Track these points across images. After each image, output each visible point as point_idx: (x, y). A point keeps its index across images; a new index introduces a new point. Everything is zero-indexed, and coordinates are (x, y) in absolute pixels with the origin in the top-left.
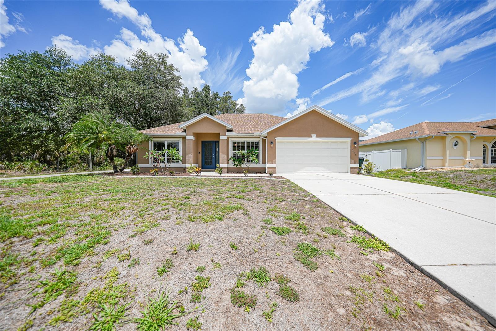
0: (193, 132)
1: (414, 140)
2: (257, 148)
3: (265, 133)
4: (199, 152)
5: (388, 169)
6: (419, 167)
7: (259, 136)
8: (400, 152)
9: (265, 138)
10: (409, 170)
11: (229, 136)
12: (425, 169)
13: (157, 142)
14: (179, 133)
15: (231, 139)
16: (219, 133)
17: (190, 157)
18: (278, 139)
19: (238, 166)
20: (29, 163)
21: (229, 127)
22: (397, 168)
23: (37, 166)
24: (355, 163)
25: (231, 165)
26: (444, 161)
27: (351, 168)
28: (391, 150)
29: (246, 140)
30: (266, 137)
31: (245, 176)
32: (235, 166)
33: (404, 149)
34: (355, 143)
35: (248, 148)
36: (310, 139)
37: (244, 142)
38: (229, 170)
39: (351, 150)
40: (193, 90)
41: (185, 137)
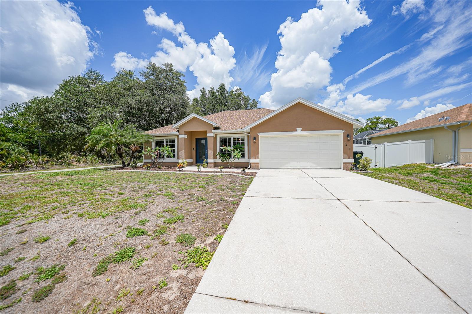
0: (185, 131)
1: (441, 129)
2: (243, 144)
3: (248, 129)
4: (194, 149)
5: (406, 164)
6: (448, 161)
7: (242, 132)
8: (424, 144)
9: (248, 134)
10: (433, 166)
11: (217, 133)
12: (457, 164)
13: (158, 140)
14: (175, 132)
15: (218, 136)
16: (207, 131)
17: (183, 153)
18: (261, 135)
19: (224, 161)
20: (90, 157)
21: (215, 125)
22: (418, 163)
23: (95, 159)
24: (349, 158)
25: (219, 160)
27: (344, 163)
28: (410, 141)
29: (232, 136)
31: (221, 172)
32: (222, 161)
33: (430, 140)
34: (348, 136)
35: (235, 144)
36: (294, 133)
37: (231, 139)
38: (216, 165)
39: (344, 143)
40: (210, 89)
41: (178, 136)
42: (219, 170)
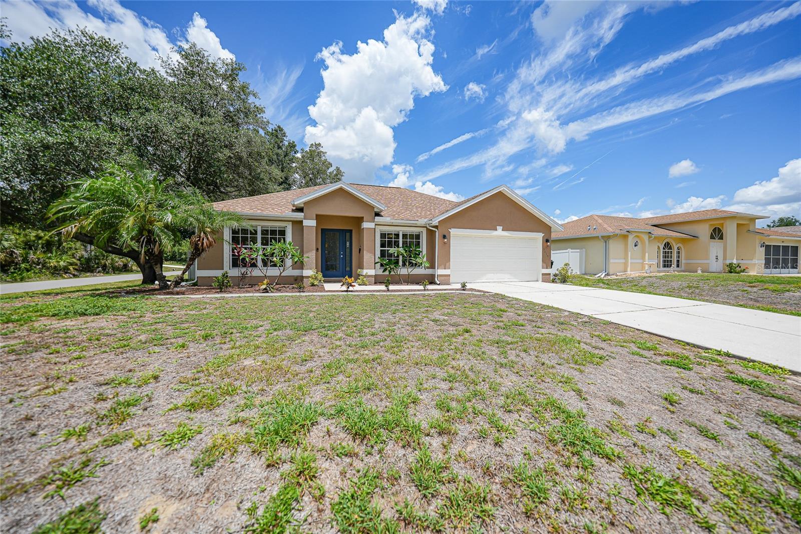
0: (317, 214)
1: (595, 238)
2: (418, 243)
3: (436, 220)
4: (318, 249)
6: (601, 272)
7: (422, 226)
8: (579, 253)
9: (433, 229)
11: (376, 223)
12: (608, 275)
15: (378, 228)
16: (363, 217)
17: (311, 257)
18: (453, 232)
19: (392, 273)
21: (379, 207)
24: (545, 268)
25: (379, 271)
26: (626, 264)
27: (543, 274)
28: (570, 250)
29: (401, 231)
30: (436, 227)
32: (387, 273)
33: (583, 249)
34: (547, 241)
35: (404, 244)
36: (495, 233)
37: (399, 234)
38: (378, 280)
39: (543, 249)
41: (301, 222)
42: (422, 287)
